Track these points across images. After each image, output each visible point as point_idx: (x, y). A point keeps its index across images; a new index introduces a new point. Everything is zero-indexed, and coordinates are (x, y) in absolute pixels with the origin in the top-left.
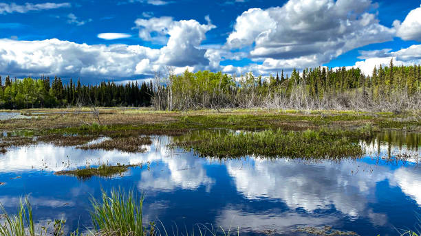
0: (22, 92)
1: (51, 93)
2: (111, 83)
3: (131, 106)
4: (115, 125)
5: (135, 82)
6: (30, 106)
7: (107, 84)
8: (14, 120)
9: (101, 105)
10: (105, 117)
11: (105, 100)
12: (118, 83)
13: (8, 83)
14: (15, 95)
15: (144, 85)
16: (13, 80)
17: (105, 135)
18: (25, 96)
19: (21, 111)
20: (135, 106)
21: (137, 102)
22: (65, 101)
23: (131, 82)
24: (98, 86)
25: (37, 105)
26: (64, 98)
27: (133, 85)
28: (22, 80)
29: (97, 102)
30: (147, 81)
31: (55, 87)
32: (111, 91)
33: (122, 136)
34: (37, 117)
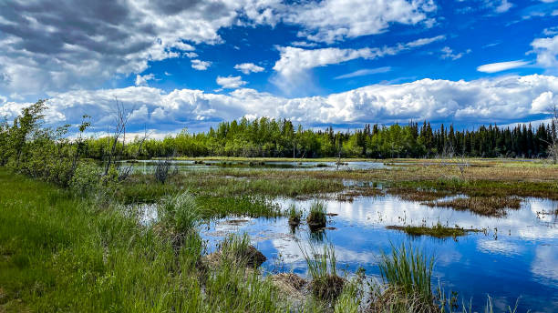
0: (389, 140)
1: (418, 141)
2: (493, 127)
3: (521, 156)
4: (479, 182)
5: (527, 125)
6: (395, 156)
7: (487, 128)
8: (374, 170)
9: (479, 155)
10: (475, 170)
11: (485, 149)
12: (502, 127)
13: (376, 131)
14: (382, 143)
15: (542, 129)
16: (380, 127)
17: (464, 192)
18: (392, 144)
19: (385, 161)
20: (527, 156)
21: (530, 151)
22: (434, 150)
23: (522, 124)
24: (476, 130)
25: (403, 155)
26: (433, 147)
27: (525, 129)
28: (389, 127)
29: (474, 152)
30: (548, 122)
31: (424, 134)
32: (492, 137)
33: (484, 195)
34: (397, 168)
